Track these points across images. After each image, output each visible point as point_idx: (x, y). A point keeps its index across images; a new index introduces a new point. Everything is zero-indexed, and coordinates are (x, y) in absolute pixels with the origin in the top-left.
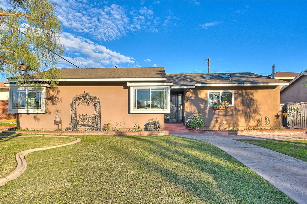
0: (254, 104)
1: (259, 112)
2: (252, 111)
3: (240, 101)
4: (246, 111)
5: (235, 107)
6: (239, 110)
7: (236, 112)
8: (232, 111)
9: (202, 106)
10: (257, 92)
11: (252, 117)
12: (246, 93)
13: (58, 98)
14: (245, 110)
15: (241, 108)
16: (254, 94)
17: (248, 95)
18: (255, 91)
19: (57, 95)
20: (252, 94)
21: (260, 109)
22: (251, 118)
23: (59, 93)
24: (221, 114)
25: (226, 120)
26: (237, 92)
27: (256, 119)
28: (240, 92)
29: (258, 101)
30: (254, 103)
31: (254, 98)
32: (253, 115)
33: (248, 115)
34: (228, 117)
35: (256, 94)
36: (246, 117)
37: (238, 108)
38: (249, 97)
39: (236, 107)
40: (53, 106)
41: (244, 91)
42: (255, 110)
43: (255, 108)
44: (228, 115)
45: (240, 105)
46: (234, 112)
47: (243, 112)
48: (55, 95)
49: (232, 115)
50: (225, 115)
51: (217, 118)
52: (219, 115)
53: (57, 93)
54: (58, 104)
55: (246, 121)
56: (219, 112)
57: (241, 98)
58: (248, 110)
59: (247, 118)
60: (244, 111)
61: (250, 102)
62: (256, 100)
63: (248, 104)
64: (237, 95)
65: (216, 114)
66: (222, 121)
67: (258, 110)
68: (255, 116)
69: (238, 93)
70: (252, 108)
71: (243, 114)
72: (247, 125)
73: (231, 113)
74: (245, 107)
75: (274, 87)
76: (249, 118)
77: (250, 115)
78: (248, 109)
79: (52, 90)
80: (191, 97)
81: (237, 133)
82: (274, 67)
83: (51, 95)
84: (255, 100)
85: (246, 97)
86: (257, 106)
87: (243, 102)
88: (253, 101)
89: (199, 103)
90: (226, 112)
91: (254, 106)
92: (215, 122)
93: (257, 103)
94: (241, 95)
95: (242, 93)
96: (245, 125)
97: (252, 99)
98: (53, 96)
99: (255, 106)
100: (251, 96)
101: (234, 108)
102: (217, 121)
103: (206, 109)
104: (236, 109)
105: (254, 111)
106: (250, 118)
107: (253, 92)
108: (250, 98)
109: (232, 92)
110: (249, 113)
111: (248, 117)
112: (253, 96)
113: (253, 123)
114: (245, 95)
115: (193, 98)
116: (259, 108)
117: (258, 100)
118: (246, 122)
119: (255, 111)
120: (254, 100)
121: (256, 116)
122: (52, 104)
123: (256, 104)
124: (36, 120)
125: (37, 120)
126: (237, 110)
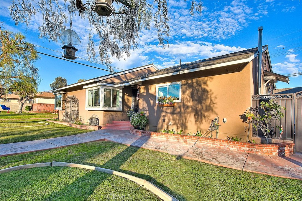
0: (207, 98)
1: (214, 109)
2: (204, 108)
3: (189, 95)
4: (197, 108)
5: (183, 102)
6: (188, 107)
7: (185, 109)
8: (180, 107)
9: (152, 102)
10: (212, 79)
11: (205, 117)
12: (197, 82)
14: (195, 106)
15: (190, 104)
16: (208, 83)
17: (200, 86)
18: (210, 78)
20: (205, 83)
21: (215, 105)
22: (203, 118)
24: (169, 111)
25: (174, 120)
26: (185, 83)
27: (211, 120)
28: (190, 82)
29: (213, 93)
30: (207, 96)
31: (208, 89)
32: (206, 114)
33: (199, 113)
34: (175, 116)
35: (211, 81)
36: (196, 117)
37: (186, 103)
38: (200, 88)
39: (185, 102)
41: (194, 80)
42: (209, 106)
43: (208, 104)
44: (176, 113)
45: (189, 100)
46: (182, 109)
47: (192, 109)
49: (180, 113)
50: (173, 113)
51: (164, 116)
52: (166, 112)
55: (196, 121)
56: (166, 109)
57: (191, 90)
58: (199, 107)
59: (198, 117)
60: (194, 108)
61: (202, 95)
62: (211, 90)
63: (199, 97)
64: (186, 86)
65: (164, 111)
66: (169, 120)
67: (214, 106)
68: (208, 115)
69: (187, 83)
70: (204, 104)
71: (193, 112)
72: (198, 128)
73: (178, 110)
74: (196, 103)
76: (199, 117)
77: (201, 113)
78: (200, 105)
80: (144, 93)
82: (261, 30)
84: (209, 91)
85: (197, 88)
86: (211, 100)
87: (192, 96)
88: (206, 94)
89: (150, 99)
90: (174, 109)
91: (207, 100)
92: (162, 121)
93: (212, 96)
94: (190, 86)
95: (192, 83)
96: (195, 127)
97: (205, 91)
99: (209, 101)
100: (203, 86)
101: (182, 104)
102: (164, 120)
103: (155, 105)
104: (184, 105)
105: (206, 107)
106: (201, 118)
107: (207, 80)
108: (202, 88)
109: (180, 83)
110: (201, 110)
112: (207, 86)
113: (205, 125)
114: (196, 85)
115: (145, 94)
116: (214, 103)
117: (213, 91)
118: (196, 123)
119: (208, 108)
120: (207, 92)
121: (210, 115)
123: (211, 98)
126: (186, 107)
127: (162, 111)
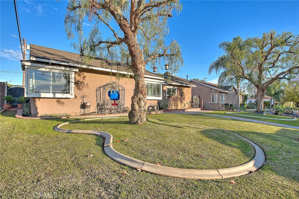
3: (179, 93)
13: (84, 83)
15: (179, 97)
16: (184, 90)
19: (83, 80)
23: (85, 79)
28: (179, 88)
34: (174, 102)
39: (177, 96)
40: (79, 90)
42: (184, 98)
45: (179, 95)
46: (177, 99)
47: (180, 99)
48: (81, 80)
51: (170, 102)
52: (171, 100)
53: (83, 79)
54: (84, 88)
61: (182, 94)
64: (178, 90)
66: (172, 104)
72: (181, 106)
74: (181, 96)
75: (189, 87)
79: (78, 75)
81: (185, 111)
82: (187, 76)
83: (77, 80)
84: (184, 93)
86: (184, 96)
90: (174, 99)
98: (79, 81)
100: (182, 90)
102: (170, 104)
103: (166, 97)
109: (176, 88)
111: (182, 102)
118: (181, 104)
122: (78, 89)
124: (59, 104)
125: (61, 104)
127: (169, 99)
